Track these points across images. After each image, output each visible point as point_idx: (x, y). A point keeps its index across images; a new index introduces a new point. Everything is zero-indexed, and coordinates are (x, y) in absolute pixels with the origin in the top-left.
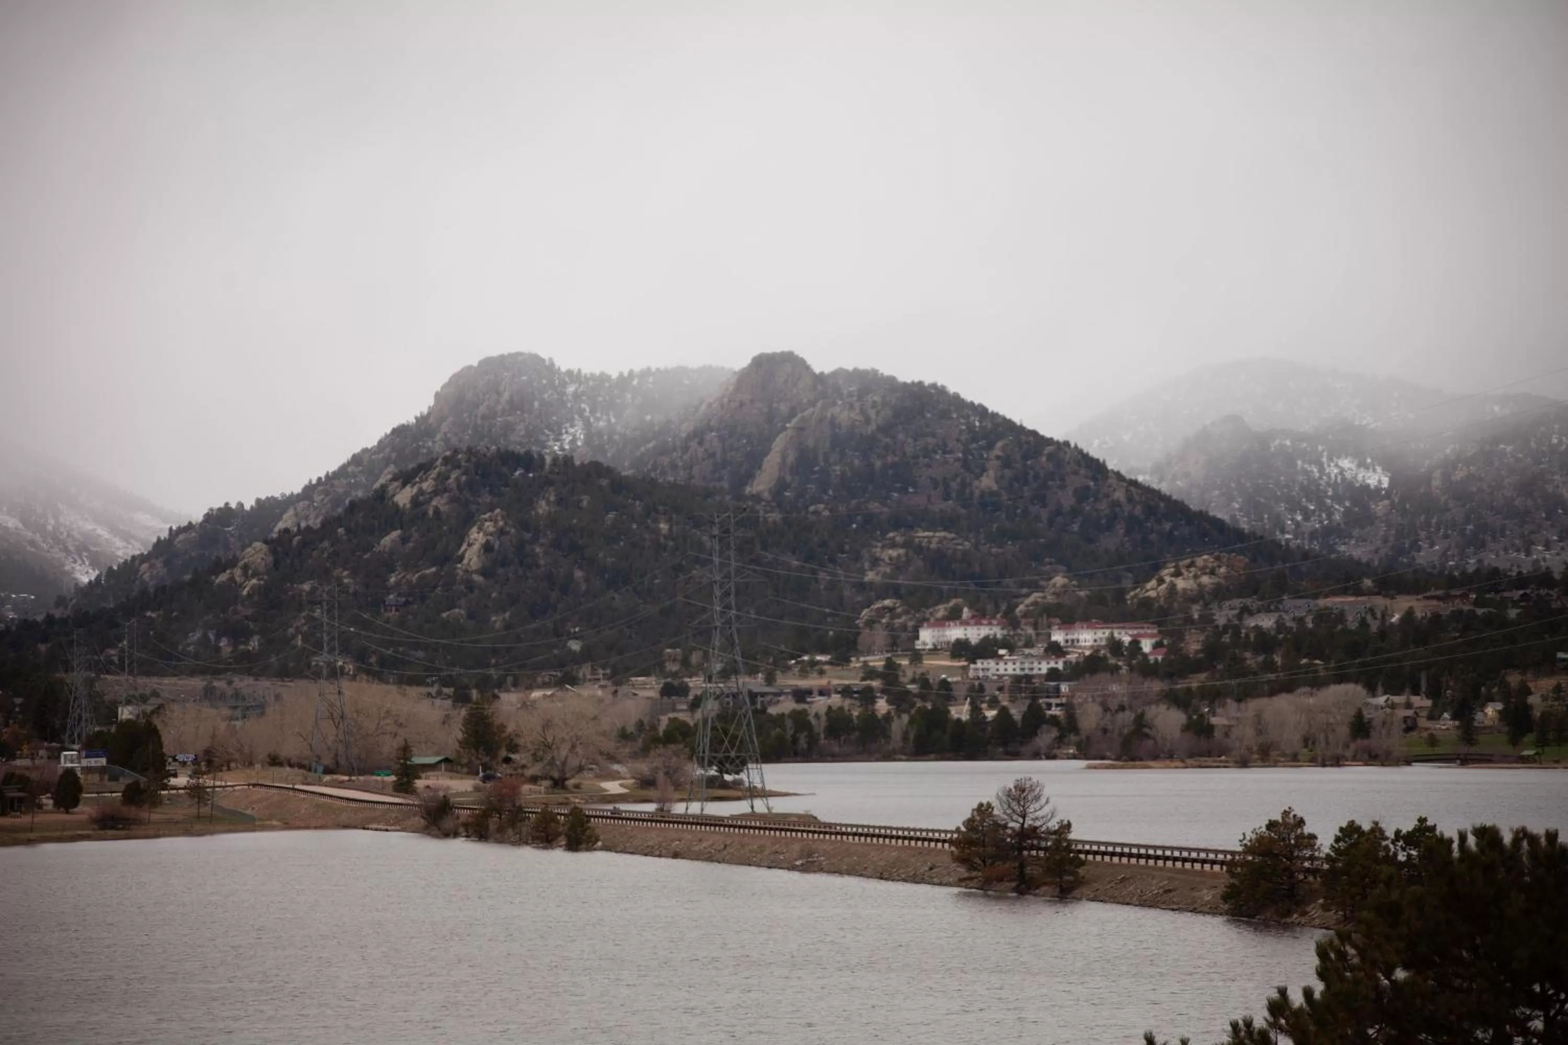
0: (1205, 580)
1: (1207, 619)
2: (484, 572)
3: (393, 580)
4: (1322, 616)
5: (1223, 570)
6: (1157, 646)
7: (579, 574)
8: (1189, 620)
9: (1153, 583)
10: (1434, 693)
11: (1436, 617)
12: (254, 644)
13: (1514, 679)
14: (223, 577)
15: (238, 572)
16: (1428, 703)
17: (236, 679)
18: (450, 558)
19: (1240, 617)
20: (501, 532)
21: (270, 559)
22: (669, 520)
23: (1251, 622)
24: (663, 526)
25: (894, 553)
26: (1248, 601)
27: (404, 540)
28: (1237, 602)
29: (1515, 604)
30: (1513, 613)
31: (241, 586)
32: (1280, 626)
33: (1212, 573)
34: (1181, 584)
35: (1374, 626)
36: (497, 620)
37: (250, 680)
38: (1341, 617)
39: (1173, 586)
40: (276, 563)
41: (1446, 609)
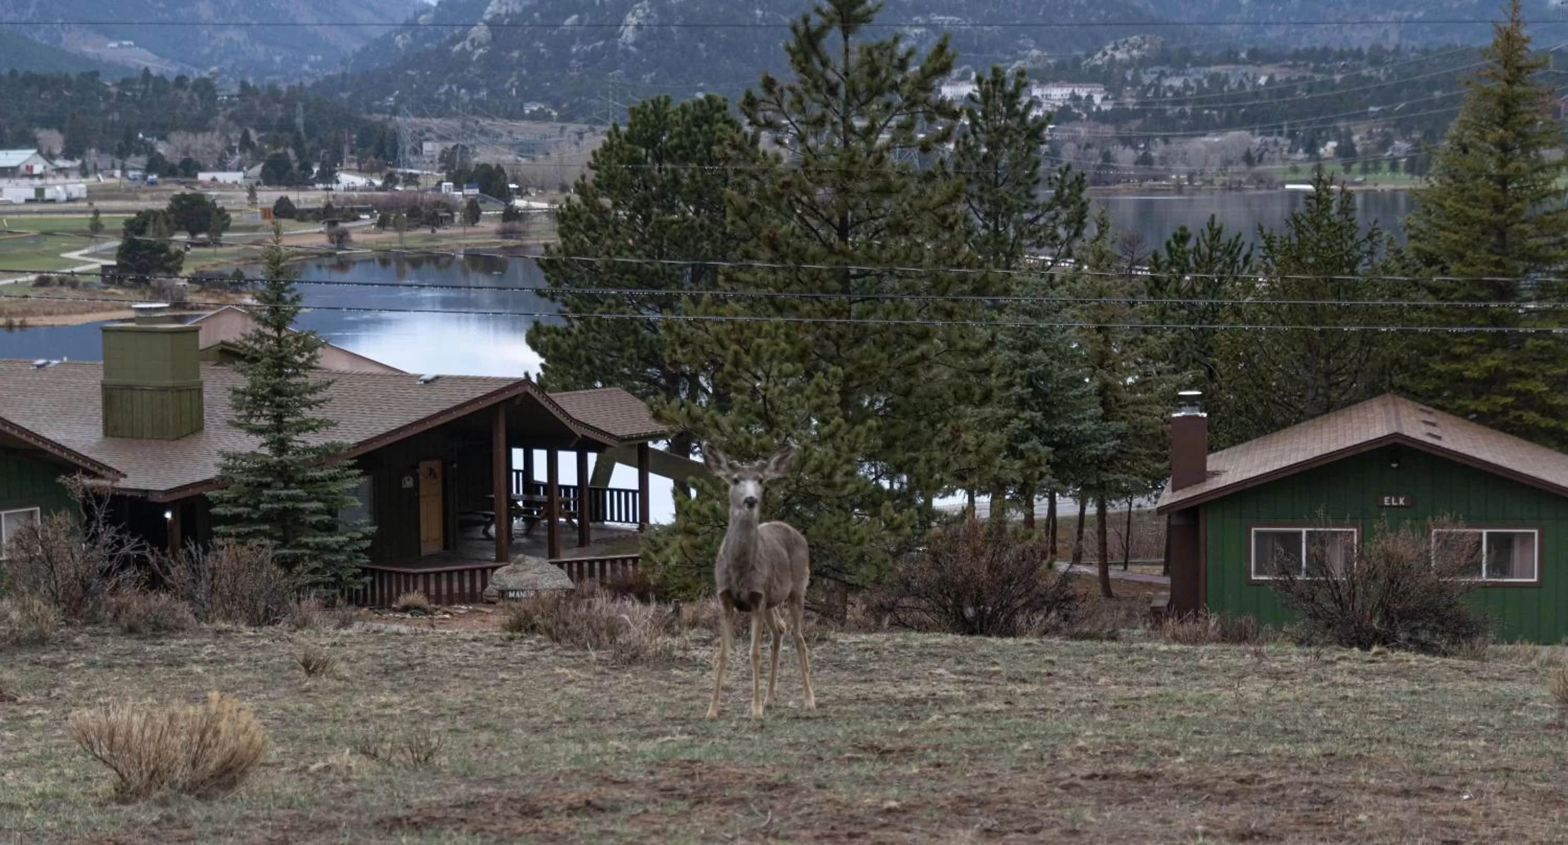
0: (1135, 52)
1: (1136, 81)
2: (635, 44)
3: (574, 50)
4: (1213, 78)
5: (1147, 46)
6: (1105, 99)
7: (702, 46)
8: (1124, 81)
9: (1099, 55)
10: (1292, 135)
11: (1288, 80)
12: (483, 94)
13: (1342, 125)
14: (457, 48)
15: (468, 45)
16: (1289, 142)
17: (480, 120)
18: (612, 33)
19: (1159, 79)
20: (648, 17)
21: (489, 34)
22: (762, 9)
23: (1167, 83)
24: (759, 12)
25: (917, 31)
26: (1164, 68)
27: (580, 22)
28: (1157, 69)
29: (1339, 71)
30: (1338, 78)
31: (471, 53)
32: (1186, 87)
33: (1139, 47)
34: (1119, 55)
35: (1248, 88)
36: (647, 78)
37: (489, 121)
38: (1226, 80)
39: (1113, 56)
40: (494, 37)
41: (1295, 75)
